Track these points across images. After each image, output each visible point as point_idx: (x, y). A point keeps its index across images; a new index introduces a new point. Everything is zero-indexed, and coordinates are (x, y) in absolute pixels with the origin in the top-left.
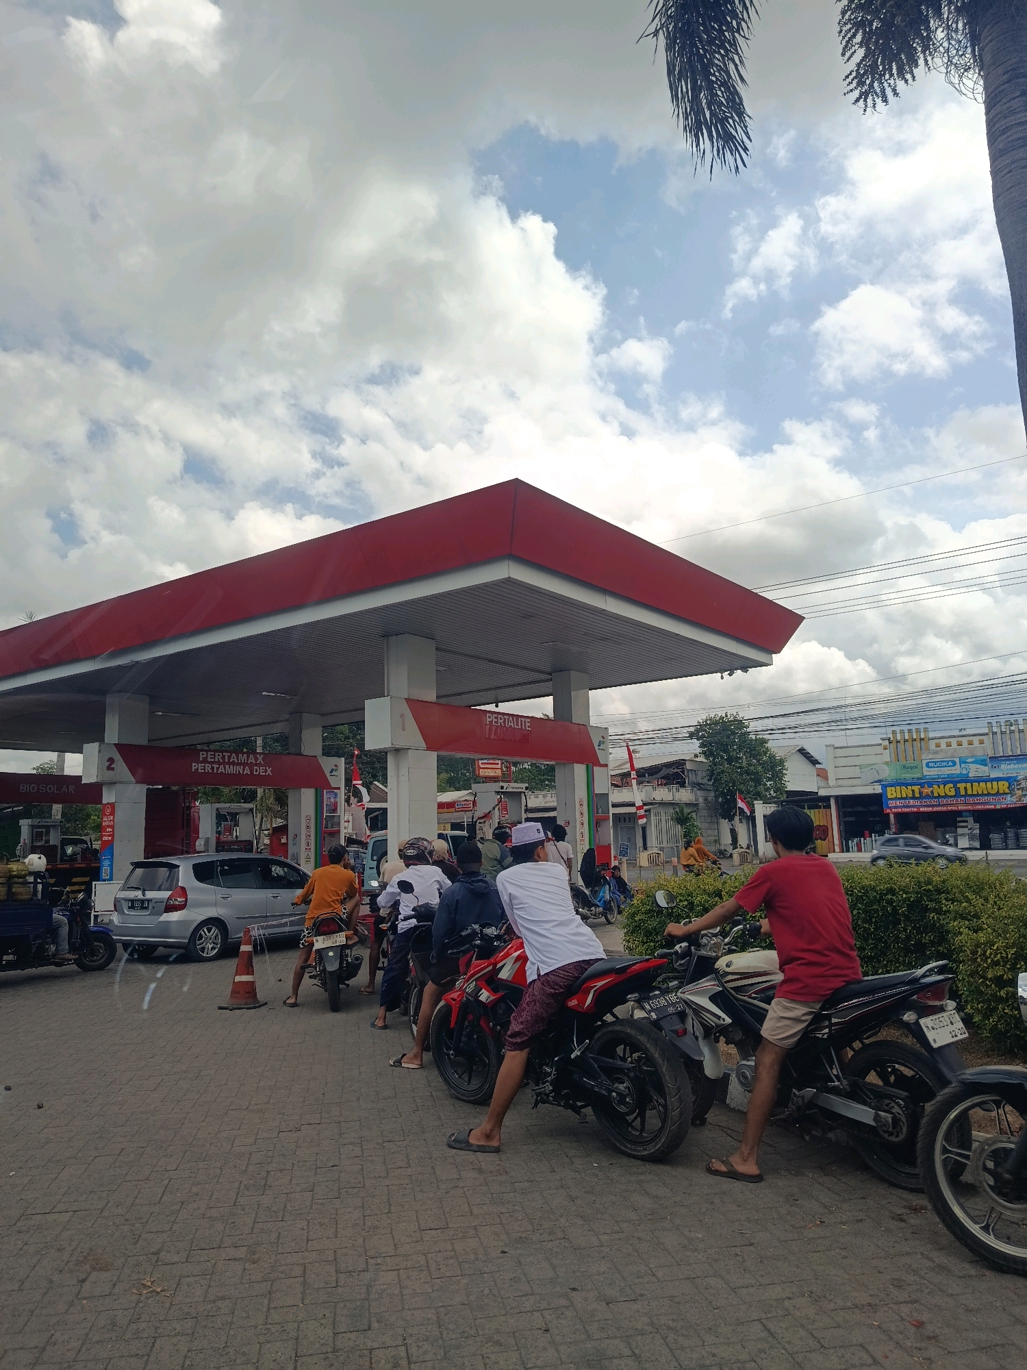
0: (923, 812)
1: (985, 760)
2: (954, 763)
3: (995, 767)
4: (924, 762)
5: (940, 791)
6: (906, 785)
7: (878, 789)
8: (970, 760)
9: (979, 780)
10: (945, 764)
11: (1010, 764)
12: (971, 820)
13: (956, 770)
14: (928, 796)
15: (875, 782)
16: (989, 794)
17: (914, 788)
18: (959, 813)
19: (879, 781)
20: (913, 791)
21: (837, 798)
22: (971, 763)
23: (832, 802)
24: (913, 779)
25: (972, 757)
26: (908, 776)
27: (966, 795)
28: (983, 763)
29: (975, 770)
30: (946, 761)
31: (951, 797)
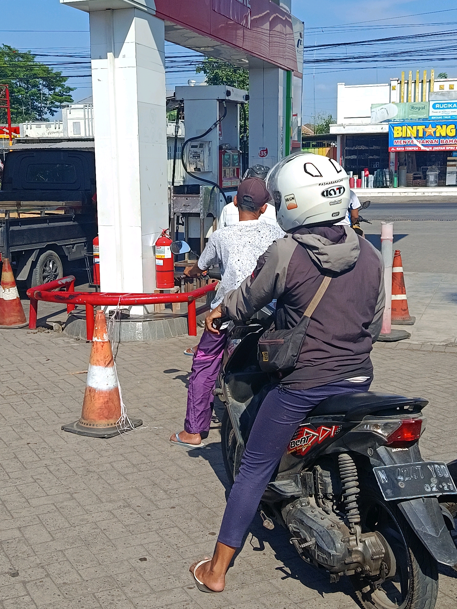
4: (432, 103)
5: (442, 131)
6: (412, 125)
7: (385, 129)
15: (384, 121)
19: (388, 121)
20: (418, 131)
23: (339, 139)
24: (419, 119)
26: (415, 116)
30: (451, 103)
31: (451, 137)
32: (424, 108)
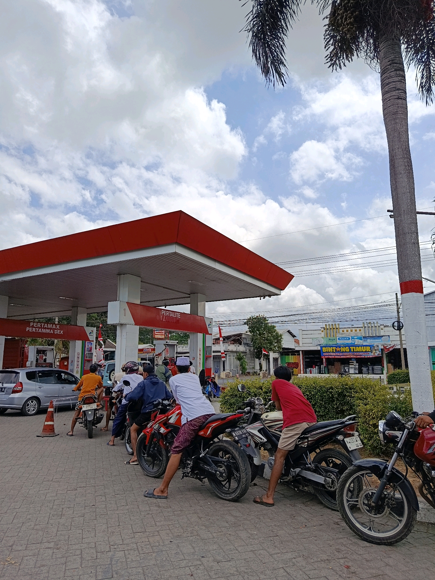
0: (337, 358)
1: (361, 338)
2: (349, 338)
3: (365, 341)
4: (338, 338)
5: (343, 349)
6: (330, 347)
7: (319, 348)
9: (359, 346)
11: (371, 340)
12: (355, 362)
13: (350, 342)
14: (338, 352)
15: (318, 345)
16: (362, 352)
17: (333, 348)
18: (351, 359)
19: (320, 345)
20: (333, 349)
21: (302, 351)
22: (356, 339)
23: (301, 352)
24: (333, 344)
25: (356, 336)
26: (331, 343)
27: (354, 352)
28: (360, 339)
29: (357, 342)
30: (346, 338)
31: (348, 352)
32: (334, 340)
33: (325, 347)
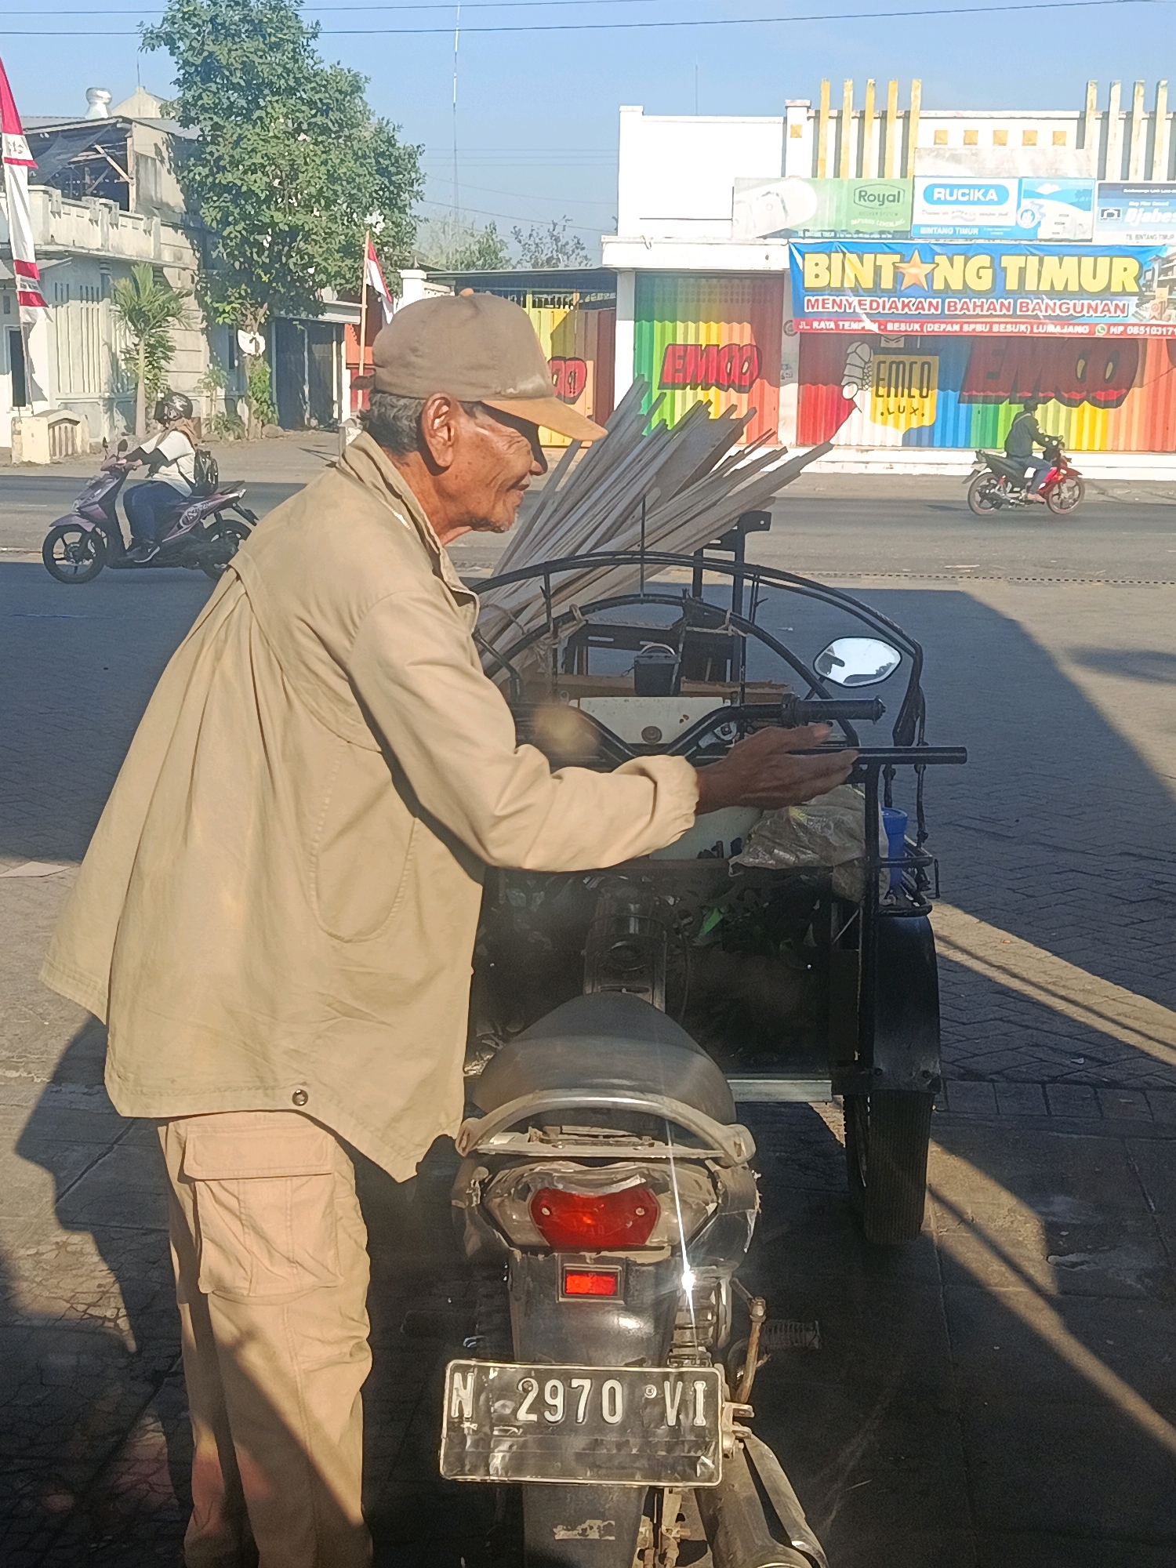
1: (1087, 192)
2: (1003, 194)
3: (1111, 215)
4: (921, 185)
7: (777, 259)
8: (1046, 189)
9: (1062, 249)
10: (979, 194)
11: (1150, 209)
13: (1004, 217)
15: (774, 235)
16: (1082, 293)
19: (786, 234)
20: (877, 270)
22: (1052, 196)
24: (881, 233)
25: (1052, 178)
26: (870, 224)
27: (1021, 291)
28: (1081, 200)
29: (1056, 220)
30: (979, 187)
33: (826, 248)
